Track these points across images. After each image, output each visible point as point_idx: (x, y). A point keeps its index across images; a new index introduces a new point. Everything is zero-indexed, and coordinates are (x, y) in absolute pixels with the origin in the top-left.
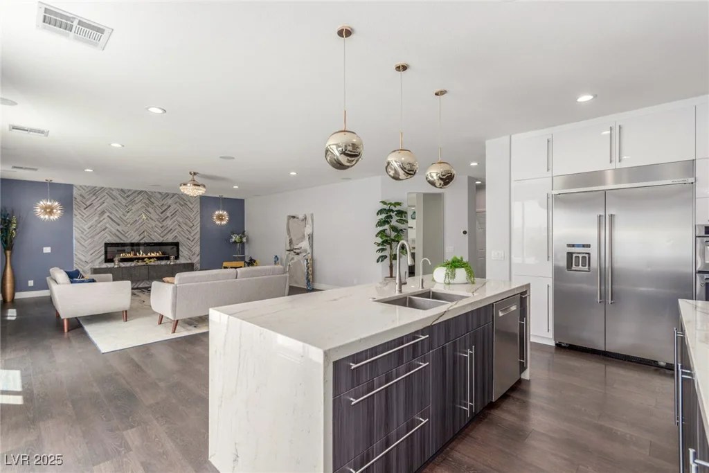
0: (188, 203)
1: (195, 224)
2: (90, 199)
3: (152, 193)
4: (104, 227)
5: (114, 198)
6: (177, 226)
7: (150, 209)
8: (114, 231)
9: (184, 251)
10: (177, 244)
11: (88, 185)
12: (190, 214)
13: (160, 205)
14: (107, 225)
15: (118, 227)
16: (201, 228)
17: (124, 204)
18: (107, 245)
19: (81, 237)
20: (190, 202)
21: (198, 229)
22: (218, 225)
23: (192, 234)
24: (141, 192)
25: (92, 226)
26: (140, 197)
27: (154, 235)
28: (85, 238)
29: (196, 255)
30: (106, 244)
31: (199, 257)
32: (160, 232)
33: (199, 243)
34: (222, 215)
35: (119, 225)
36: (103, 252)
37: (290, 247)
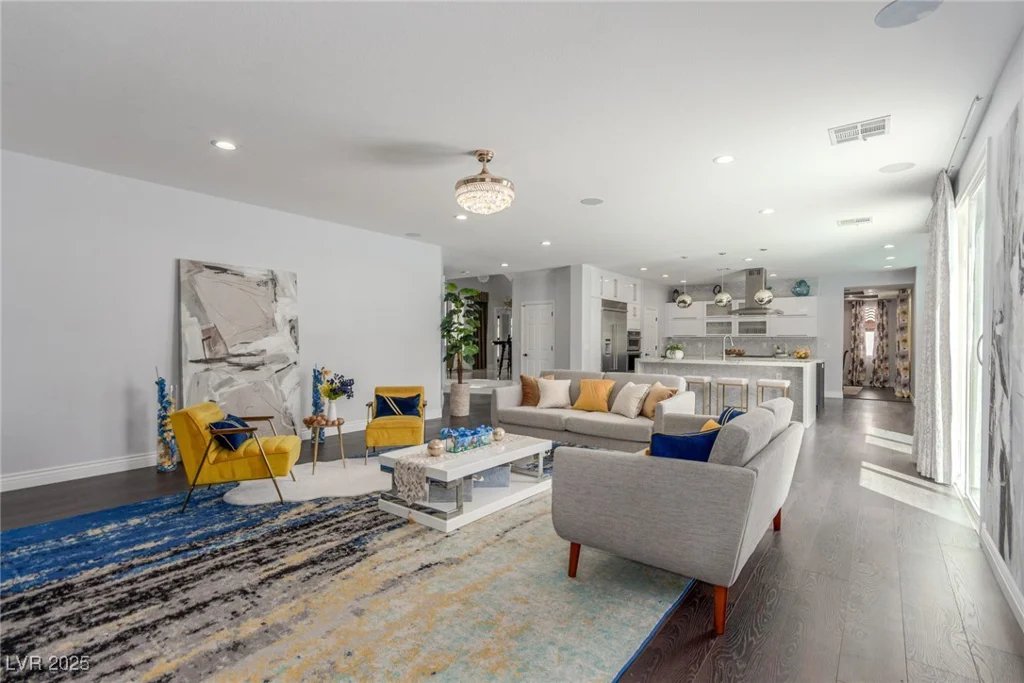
37: (210, 349)
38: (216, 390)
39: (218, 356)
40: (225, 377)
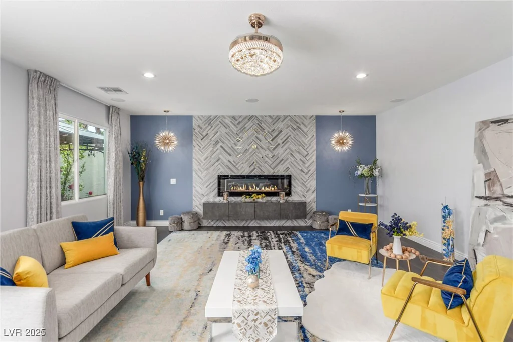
0: (302, 127)
1: (309, 153)
2: (205, 129)
3: (262, 117)
4: (218, 158)
5: (226, 126)
6: (289, 155)
7: (260, 136)
8: (226, 162)
9: (296, 187)
10: (289, 177)
11: (204, 115)
12: (303, 139)
13: (270, 131)
14: (221, 156)
15: (231, 159)
16: (317, 158)
17: (236, 132)
18: (220, 178)
19: (199, 169)
20: (304, 125)
21: (314, 158)
22: (337, 152)
23: (306, 165)
24: (252, 116)
25: (207, 157)
26: (250, 124)
27: (264, 166)
28: (202, 170)
29: (310, 192)
30: (219, 176)
31: (314, 195)
32: (271, 163)
33: (315, 177)
34: (342, 138)
35: (230, 155)
36: (217, 185)
37: (490, 190)
38: (492, 223)
39: (495, 196)
40: (500, 214)
